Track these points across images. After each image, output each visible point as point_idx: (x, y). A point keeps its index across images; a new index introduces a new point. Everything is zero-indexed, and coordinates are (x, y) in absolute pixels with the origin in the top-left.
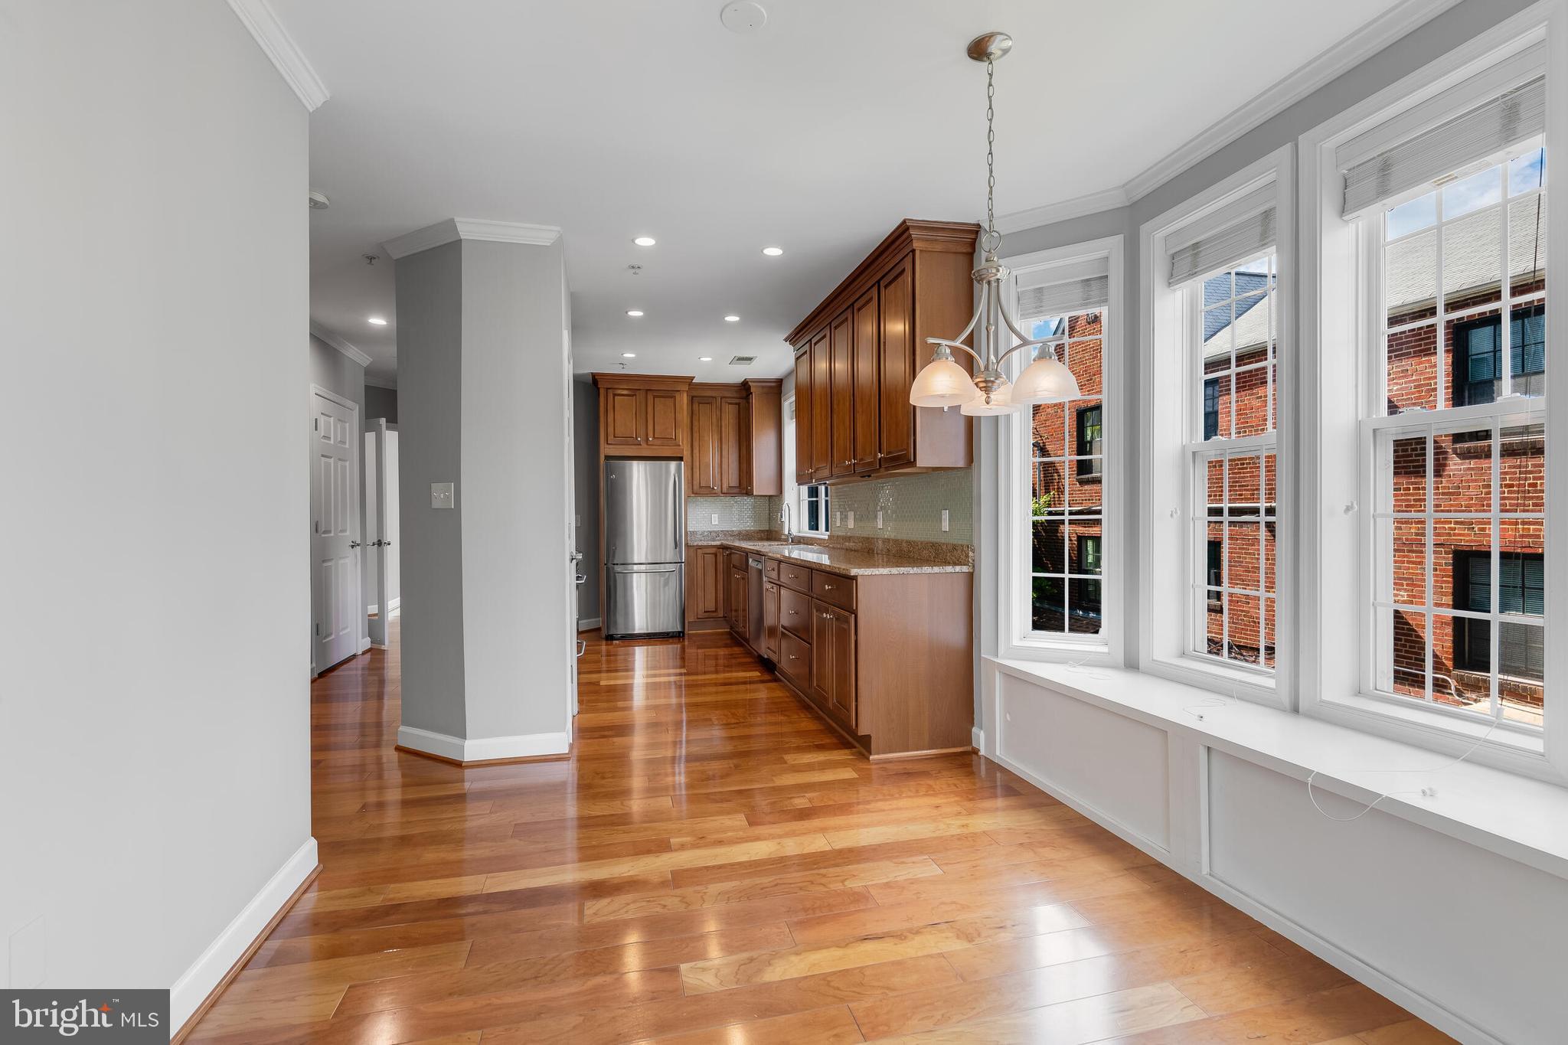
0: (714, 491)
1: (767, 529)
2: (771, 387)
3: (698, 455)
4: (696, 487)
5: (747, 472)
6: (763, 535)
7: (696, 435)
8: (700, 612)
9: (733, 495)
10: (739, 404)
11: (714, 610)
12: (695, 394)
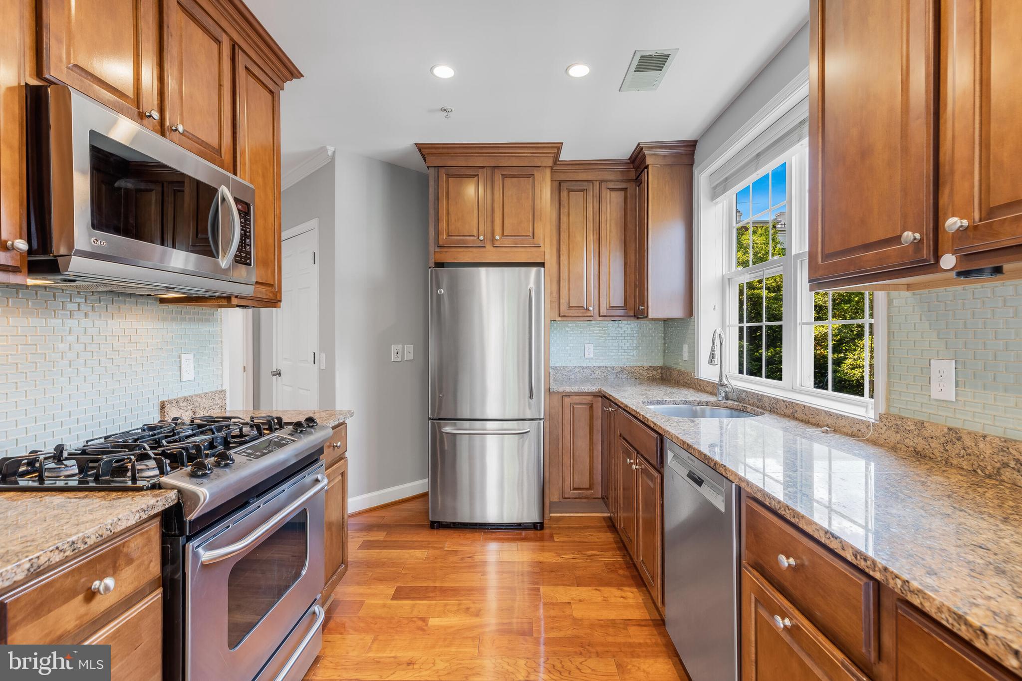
0: (589, 314)
1: (661, 364)
2: (675, 156)
3: (566, 263)
4: (564, 307)
5: (636, 286)
6: (655, 373)
7: (564, 235)
8: (567, 489)
9: (615, 319)
10: (625, 190)
11: (588, 487)
12: (563, 177)
